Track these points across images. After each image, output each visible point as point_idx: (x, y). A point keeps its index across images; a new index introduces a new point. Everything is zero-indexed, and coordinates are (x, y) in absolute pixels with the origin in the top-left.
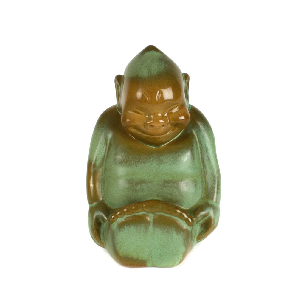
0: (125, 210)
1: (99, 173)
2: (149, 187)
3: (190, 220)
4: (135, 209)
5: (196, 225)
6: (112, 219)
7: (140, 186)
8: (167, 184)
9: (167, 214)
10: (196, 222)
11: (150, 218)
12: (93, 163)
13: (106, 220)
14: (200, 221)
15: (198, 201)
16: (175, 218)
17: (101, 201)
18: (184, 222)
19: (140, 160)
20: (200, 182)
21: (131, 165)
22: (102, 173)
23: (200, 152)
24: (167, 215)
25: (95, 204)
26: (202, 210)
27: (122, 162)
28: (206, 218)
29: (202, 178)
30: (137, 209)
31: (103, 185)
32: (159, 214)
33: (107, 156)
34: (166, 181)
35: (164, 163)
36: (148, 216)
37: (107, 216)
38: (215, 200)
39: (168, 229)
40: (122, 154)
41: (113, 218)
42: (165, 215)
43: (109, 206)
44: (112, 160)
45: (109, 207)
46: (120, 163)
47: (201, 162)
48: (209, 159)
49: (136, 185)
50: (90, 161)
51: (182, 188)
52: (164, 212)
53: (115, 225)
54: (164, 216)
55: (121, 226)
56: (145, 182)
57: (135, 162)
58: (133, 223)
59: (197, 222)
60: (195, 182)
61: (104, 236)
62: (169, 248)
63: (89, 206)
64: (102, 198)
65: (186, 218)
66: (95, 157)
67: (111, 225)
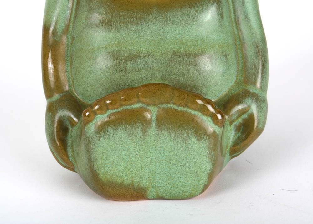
0: (108, 102)
1: (63, 45)
2: (148, 65)
3: (219, 117)
4: (125, 100)
5: (229, 128)
6: (86, 118)
7: (132, 62)
8: (177, 58)
9: (179, 106)
10: (228, 123)
11: (151, 114)
12: (51, 29)
13: (77, 123)
14: (234, 120)
15: (231, 88)
16: (194, 112)
17: (67, 91)
18: (209, 119)
19: (132, 20)
20: (234, 56)
21: (115, 29)
22: (68, 45)
23: (231, 7)
24: (180, 108)
25: (56, 96)
26: (239, 102)
27: (101, 24)
28: (245, 116)
29: (237, 49)
30: (128, 98)
31: (69, 65)
32: (166, 106)
33: (76, 17)
34: (176, 54)
35: (172, 23)
36: (148, 110)
37: (78, 117)
38: (258, 85)
39: (182, 131)
40: (101, 11)
41: (89, 115)
42: (176, 107)
43: (82, 100)
44: (84, 21)
45: (80, 101)
46: (98, 26)
47: (234, 23)
48: (247, 18)
49: (125, 61)
50: (47, 26)
51: (203, 66)
52: (175, 104)
53: (91, 129)
54: (175, 110)
55: (102, 129)
56: (140, 56)
57: (123, 23)
58: (122, 123)
59: (231, 123)
60: (225, 55)
61: (73, 151)
62: (184, 165)
63: (47, 102)
64: (69, 86)
65: (213, 113)
66: (55, 18)
67: (85, 128)
